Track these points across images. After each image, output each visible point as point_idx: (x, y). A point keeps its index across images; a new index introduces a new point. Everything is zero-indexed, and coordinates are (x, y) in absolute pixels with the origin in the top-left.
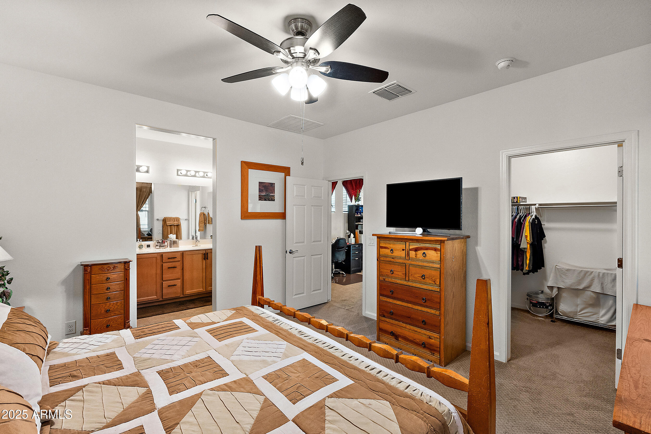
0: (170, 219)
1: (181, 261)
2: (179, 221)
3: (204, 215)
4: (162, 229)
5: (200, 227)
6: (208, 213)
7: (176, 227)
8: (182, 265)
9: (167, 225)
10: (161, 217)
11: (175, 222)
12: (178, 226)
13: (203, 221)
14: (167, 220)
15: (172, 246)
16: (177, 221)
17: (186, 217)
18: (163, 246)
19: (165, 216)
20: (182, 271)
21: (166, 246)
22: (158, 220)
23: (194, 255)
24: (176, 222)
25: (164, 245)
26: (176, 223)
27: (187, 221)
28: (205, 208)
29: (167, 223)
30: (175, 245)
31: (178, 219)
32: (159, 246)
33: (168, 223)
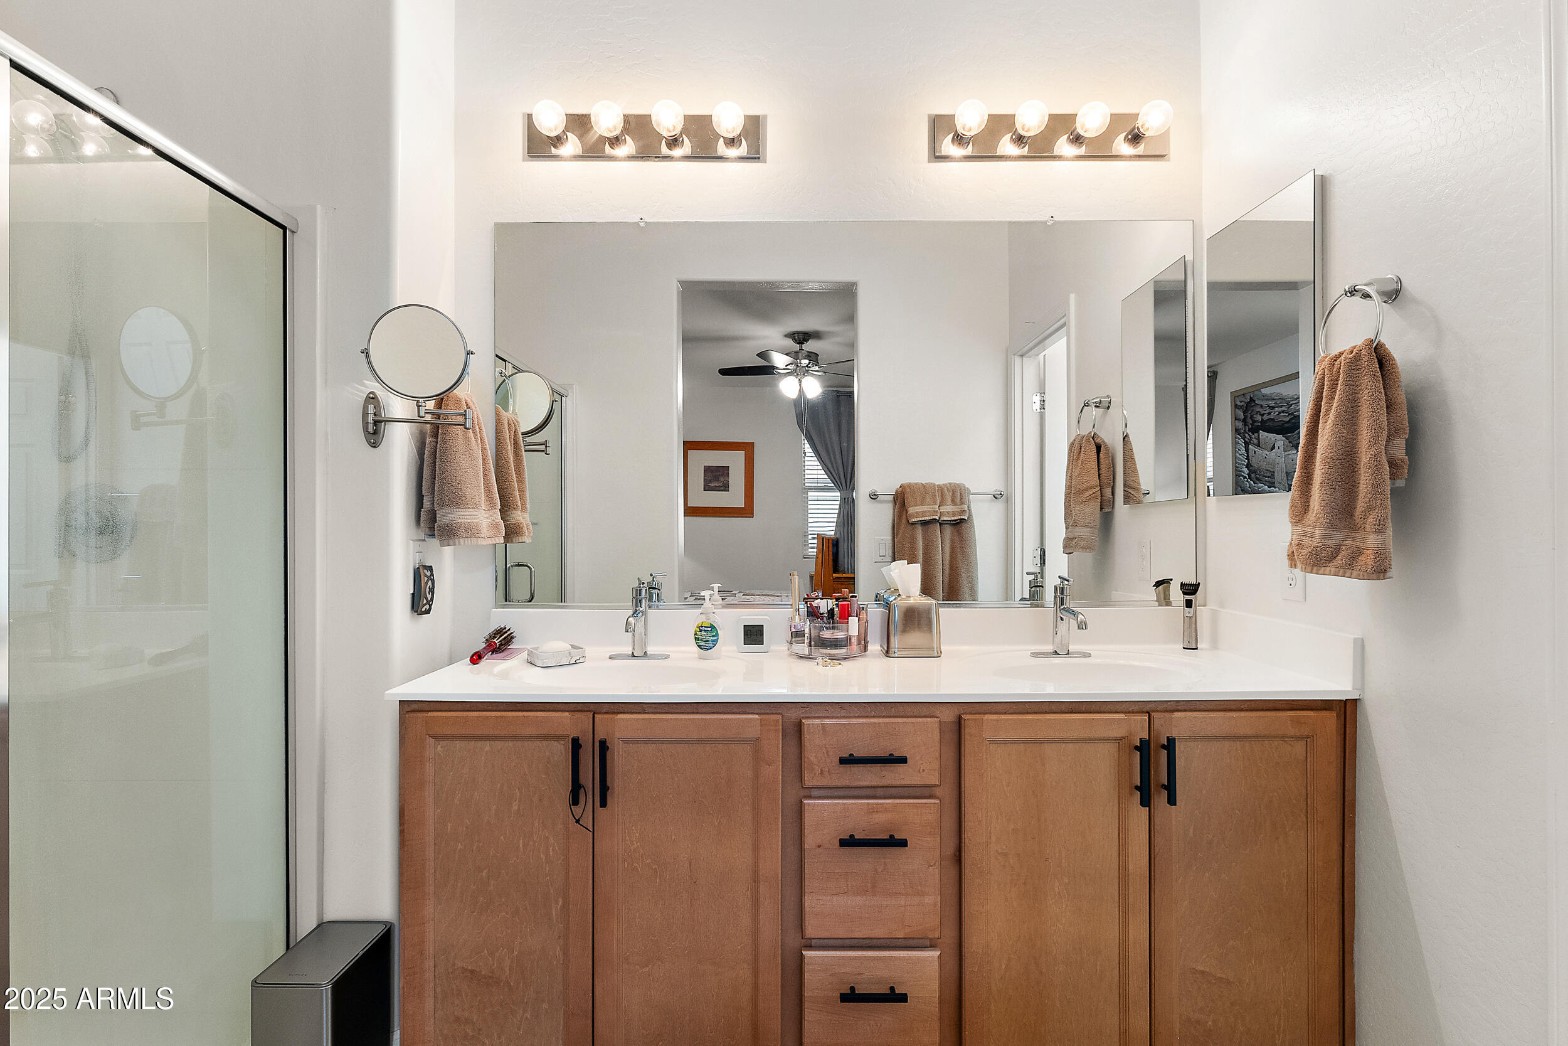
0: (925, 492)
1: (947, 792)
2: (962, 503)
3: (1099, 448)
4: (889, 538)
5: (1075, 525)
6: (1125, 438)
7: (948, 531)
8: (950, 823)
9: (911, 521)
10: (889, 485)
11: (944, 509)
12: (959, 525)
13: (1091, 487)
14: (909, 499)
15: (895, 642)
16: (953, 502)
17: (995, 484)
18: (835, 644)
19: (905, 481)
20: (952, 873)
21: (854, 640)
22: (874, 496)
23: (1050, 750)
24: (949, 508)
25: (840, 635)
26: (948, 511)
27: (999, 505)
28: (1104, 405)
29: (912, 510)
30: (915, 638)
31: (957, 494)
32: (806, 641)
33: (918, 511)
